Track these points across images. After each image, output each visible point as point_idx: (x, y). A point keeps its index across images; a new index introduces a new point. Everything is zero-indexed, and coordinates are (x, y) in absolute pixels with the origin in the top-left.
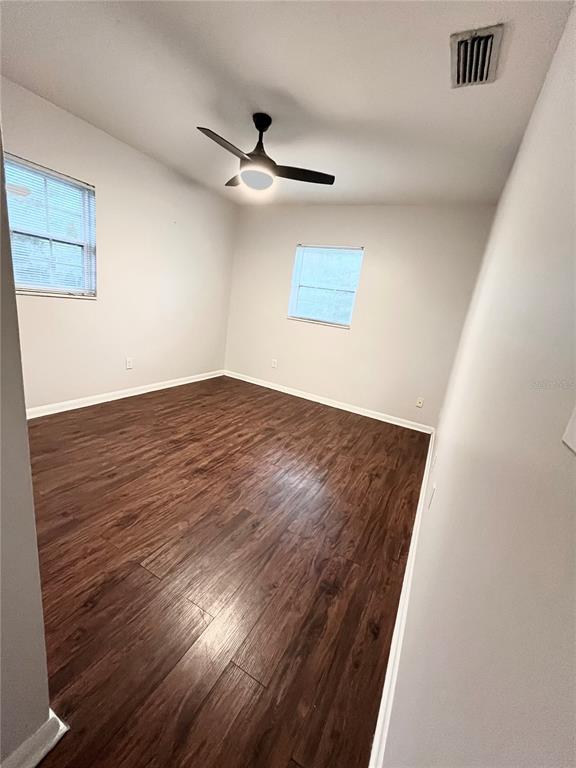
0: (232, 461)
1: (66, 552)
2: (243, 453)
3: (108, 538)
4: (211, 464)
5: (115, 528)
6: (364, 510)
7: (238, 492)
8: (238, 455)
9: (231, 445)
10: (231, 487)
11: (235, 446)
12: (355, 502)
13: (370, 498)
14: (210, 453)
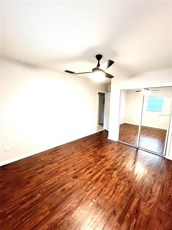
0: (95, 160)
2: (91, 163)
4: (100, 159)
7: (94, 152)
8: (93, 162)
9: (95, 167)
10: (95, 153)
11: (93, 166)
14: (102, 164)
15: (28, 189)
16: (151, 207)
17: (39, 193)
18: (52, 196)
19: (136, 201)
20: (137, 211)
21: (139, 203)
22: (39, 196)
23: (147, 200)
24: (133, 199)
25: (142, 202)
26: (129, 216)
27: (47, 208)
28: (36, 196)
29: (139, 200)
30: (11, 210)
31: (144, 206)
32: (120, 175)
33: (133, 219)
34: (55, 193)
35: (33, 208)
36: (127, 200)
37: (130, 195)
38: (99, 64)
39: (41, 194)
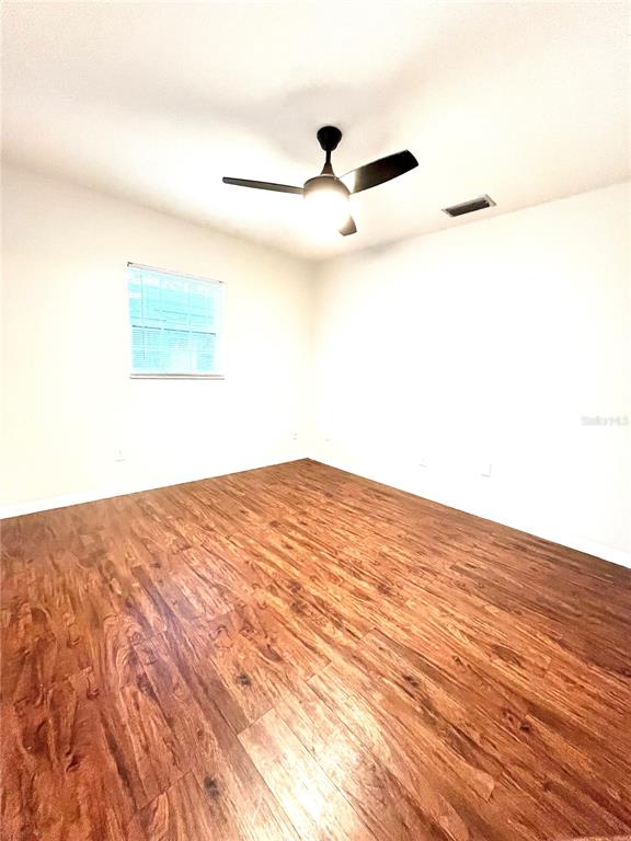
1: (588, 708)
3: (543, 670)
5: (523, 664)
16: (109, 643)
19: (151, 615)
20: (130, 606)
21: (142, 620)
23: (131, 648)
24: (159, 611)
25: (138, 628)
26: (134, 585)
29: (148, 624)
31: (126, 626)
32: (263, 613)
33: (123, 590)
36: (167, 595)
37: (175, 610)
38: (330, 165)
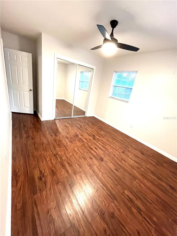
6: (33, 156)
11: (88, 145)
12: (38, 157)
13: (34, 162)
15: (122, 210)
17: (124, 192)
18: (124, 179)
22: (127, 192)
27: (135, 182)
28: (128, 196)
30: (151, 224)
34: (120, 177)
35: (139, 195)
39: (125, 190)
